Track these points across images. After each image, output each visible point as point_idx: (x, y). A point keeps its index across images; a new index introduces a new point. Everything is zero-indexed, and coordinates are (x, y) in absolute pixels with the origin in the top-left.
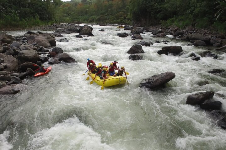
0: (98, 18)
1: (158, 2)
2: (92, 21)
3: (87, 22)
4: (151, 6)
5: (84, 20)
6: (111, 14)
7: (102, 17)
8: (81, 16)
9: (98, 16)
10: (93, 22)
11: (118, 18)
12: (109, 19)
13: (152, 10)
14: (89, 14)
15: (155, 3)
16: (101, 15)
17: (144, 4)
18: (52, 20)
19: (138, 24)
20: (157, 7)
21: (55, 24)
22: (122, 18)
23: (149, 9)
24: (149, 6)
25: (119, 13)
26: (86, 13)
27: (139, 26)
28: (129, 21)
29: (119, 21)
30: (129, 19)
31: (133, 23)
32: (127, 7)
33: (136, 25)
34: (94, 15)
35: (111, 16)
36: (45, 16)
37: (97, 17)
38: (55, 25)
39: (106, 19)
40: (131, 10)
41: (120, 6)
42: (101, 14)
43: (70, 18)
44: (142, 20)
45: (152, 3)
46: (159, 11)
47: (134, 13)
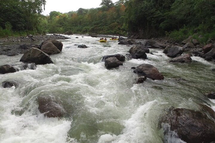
0: (92, 29)
1: (159, 9)
2: (85, 32)
3: (80, 32)
4: (152, 13)
5: (78, 31)
6: (105, 25)
7: (95, 27)
8: (75, 26)
9: (92, 26)
10: (87, 32)
11: (112, 28)
12: (102, 29)
13: (153, 19)
14: (82, 24)
15: (156, 11)
16: (95, 26)
17: (143, 12)
18: (32, 30)
19: (134, 35)
20: (159, 15)
21: (31, 35)
22: (117, 28)
23: (150, 17)
24: (149, 13)
25: (114, 23)
26: (80, 23)
27: (137, 37)
28: (124, 32)
29: (113, 32)
30: (123, 30)
31: (129, 34)
32: (122, 17)
33: (132, 36)
34: (87, 25)
35: (105, 26)
36: (19, 25)
37: (90, 28)
38: (31, 37)
39: (100, 30)
40: (127, 19)
41: (115, 17)
42: (95, 24)
43: (63, 28)
44: (140, 30)
45: (152, 10)
46: (162, 20)
47: (131, 23)
